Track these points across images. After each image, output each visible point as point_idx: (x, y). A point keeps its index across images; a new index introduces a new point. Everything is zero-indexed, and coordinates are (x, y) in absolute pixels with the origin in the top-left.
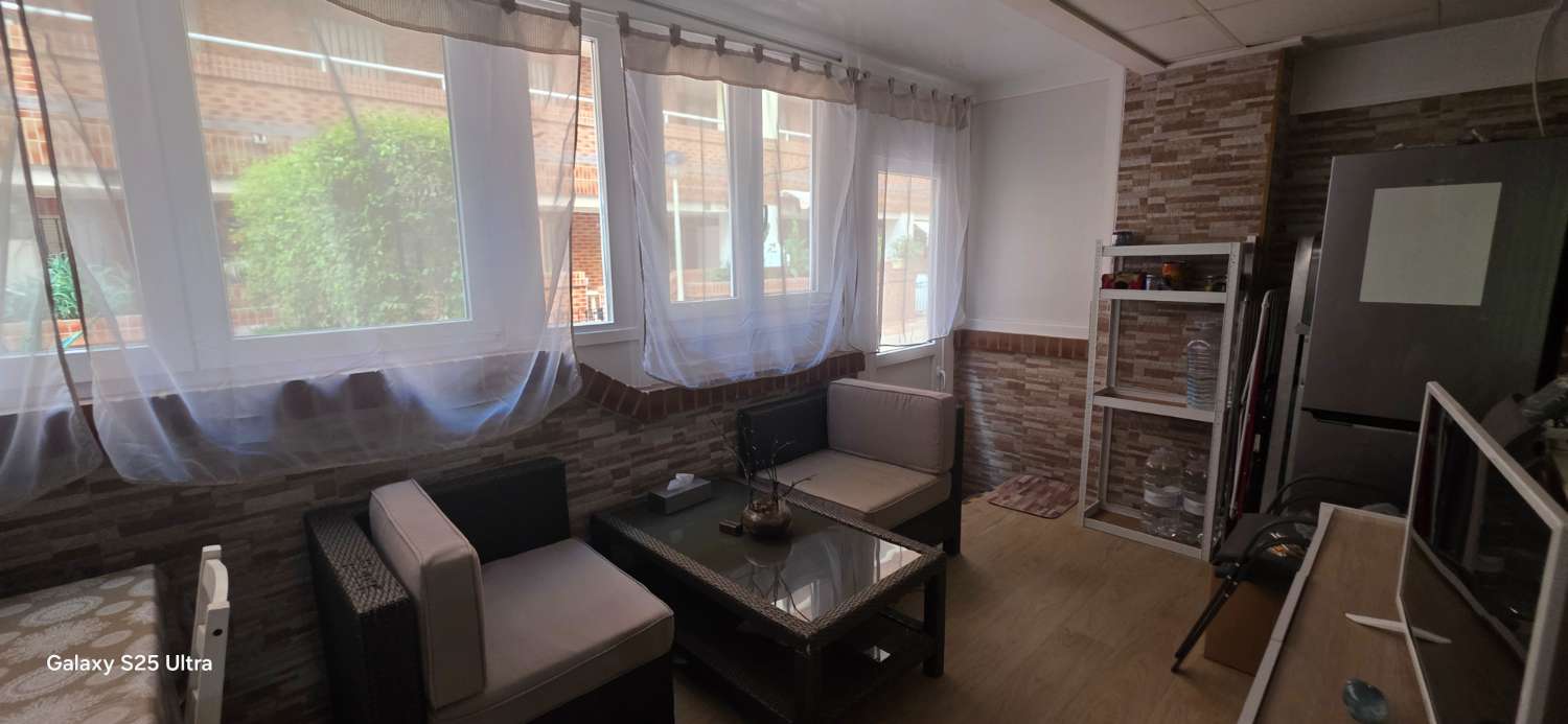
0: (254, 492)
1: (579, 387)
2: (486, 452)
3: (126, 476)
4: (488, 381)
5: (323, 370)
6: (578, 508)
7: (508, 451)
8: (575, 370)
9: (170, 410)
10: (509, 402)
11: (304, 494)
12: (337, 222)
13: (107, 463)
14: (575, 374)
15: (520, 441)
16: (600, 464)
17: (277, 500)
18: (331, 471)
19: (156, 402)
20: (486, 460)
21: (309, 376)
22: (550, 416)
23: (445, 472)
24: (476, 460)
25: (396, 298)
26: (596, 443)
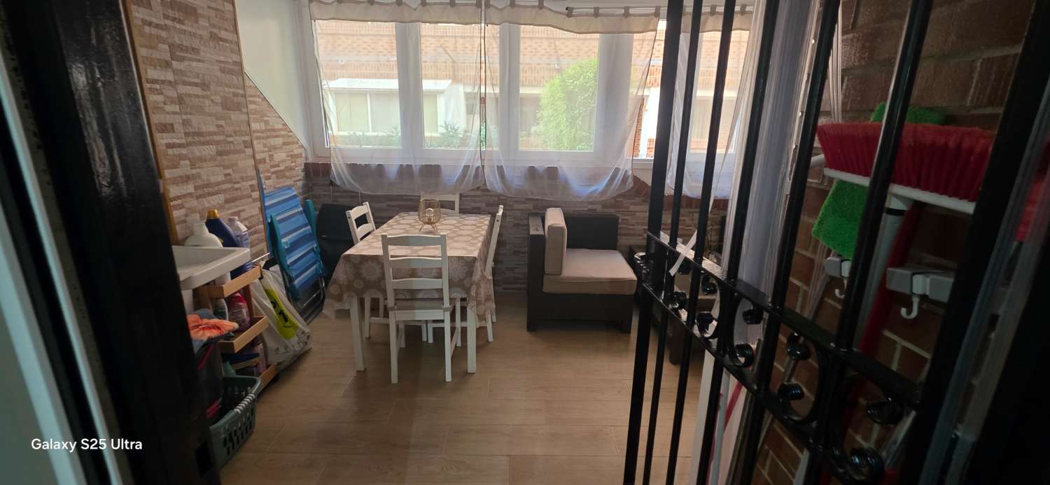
0: (516, 202)
1: (631, 186)
2: (590, 207)
3: (489, 188)
4: (594, 178)
5: (540, 165)
6: (623, 241)
7: (599, 208)
8: (630, 178)
9: (500, 169)
10: (601, 186)
11: (529, 206)
12: (568, 108)
13: (485, 184)
14: (630, 180)
15: (604, 205)
16: (638, 224)
17: (522, 206)
18: (538, 200)
19: (498, 166)
20: (590, 210)
21: (536, 165)
22: (619, 196)
23: (574, 211)
24: (585, 209)
25: (583, 144)
26: (638, 214)
